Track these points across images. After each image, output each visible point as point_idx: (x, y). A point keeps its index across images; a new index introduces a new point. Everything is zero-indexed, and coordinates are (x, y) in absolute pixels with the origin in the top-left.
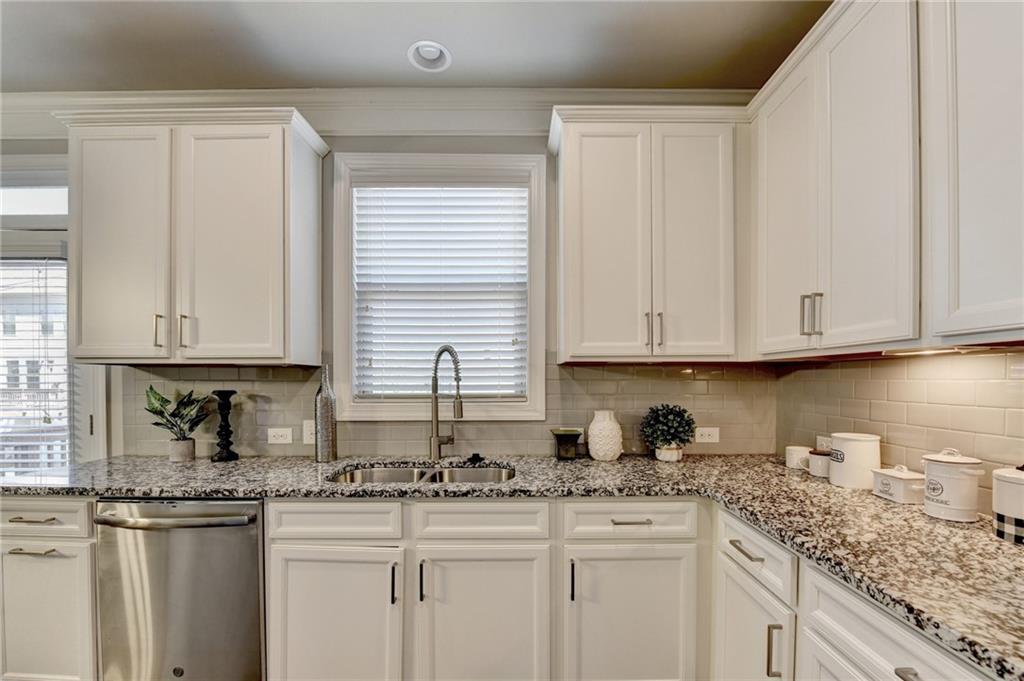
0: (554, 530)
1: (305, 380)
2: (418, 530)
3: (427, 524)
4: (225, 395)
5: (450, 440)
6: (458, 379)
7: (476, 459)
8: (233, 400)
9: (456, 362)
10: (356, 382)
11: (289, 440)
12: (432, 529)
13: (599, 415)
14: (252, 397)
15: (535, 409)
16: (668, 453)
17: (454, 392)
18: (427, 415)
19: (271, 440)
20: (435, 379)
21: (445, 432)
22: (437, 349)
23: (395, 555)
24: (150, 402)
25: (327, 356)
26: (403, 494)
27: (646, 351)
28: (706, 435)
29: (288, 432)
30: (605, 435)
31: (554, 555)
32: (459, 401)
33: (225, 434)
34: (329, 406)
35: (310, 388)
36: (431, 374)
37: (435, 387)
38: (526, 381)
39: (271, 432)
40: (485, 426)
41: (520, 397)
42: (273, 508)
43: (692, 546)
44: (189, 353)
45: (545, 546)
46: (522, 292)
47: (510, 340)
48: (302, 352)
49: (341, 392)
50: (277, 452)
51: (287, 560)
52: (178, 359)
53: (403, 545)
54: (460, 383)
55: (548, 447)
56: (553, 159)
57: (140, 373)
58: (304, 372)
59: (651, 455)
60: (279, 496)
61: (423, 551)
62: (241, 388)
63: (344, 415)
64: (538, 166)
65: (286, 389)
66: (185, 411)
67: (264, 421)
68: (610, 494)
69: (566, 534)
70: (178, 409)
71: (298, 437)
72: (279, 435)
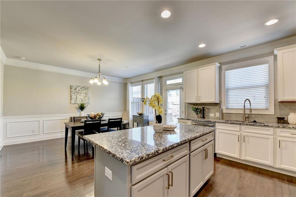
0: (274, 134)
1: (216, 106)
2: (243, 130)
3: (245, 129)
4: (203, 108)
5: (248, 117)
6: (250, 105)
7: (255, 121)
8: (205, 109)
9: (250, 102)
10: (226, 106)
12: (245, 131)
13: (291, 114)
15: (272, 112)
17: (250, 108)
18: (243, 113)
19: (210, 116)
20: (244, 105)
21: (247, 116)
22: (245, 99)
23: (239, 133)
24: (192, 109)
25: (220, 101)
26: (240, 124)
29: (213, 114)
30: (293, 118)
31: (274, 139)
32: (251, 110)
33: (203, 114)
34: (222, 110)
35: (218, 107)
36: (244, 104)
37: (244, 107)
38: (268, 106)
39: (210, 114)
40: (257, 115)
41: (267, 109)
42: (217, 124)
44: (200, 102)
45: (272, 136)
46: (267, 86)
47: (264, 97)
48: (217, 102)
49: (223, 107)
50: (211, 118)
51: (219, 132)
52: (198, 102)
53: (240, 133)
54: (251, 106)
55: (276, 120)
56: (275, 57)
57: (190, 105)
58: (216, 104)
60: (218, 122)
61: (244, 134)
62: (206, 107)
63: (224, 112)
64: (271, 59)
65: (214, 107)
66: (197, 110)
67: (209, 112)
68: (290, 128)
69: (278, 135)
70: (196, 110)
71: (215, 115)
72: (212, 115)
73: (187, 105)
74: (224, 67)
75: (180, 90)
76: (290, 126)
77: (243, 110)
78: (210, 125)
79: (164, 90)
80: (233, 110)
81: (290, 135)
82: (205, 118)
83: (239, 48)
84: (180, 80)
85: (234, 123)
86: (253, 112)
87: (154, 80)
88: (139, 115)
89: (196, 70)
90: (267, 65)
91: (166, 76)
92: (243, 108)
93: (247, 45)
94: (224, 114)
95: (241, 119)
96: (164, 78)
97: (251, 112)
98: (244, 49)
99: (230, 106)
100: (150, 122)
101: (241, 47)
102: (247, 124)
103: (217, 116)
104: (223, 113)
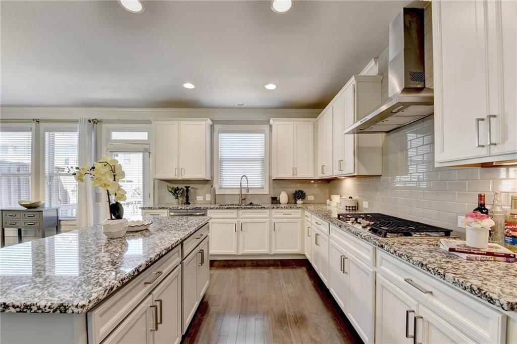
0: (270, 216)
1: (207, 184)
2: (241, 216)
4: (187, 188)
5: (245, 199)
6: (248, 183)
7: (251, 204)
8: (189, 189)
9: (247, 179)
10: (219, 184)
11: (202, 199)
12: (243, 216)
13: (282, 192)
14: (192, 188)
15: (266, 191)
16: (299, 202)
17: (247, 187)
18: (239, 193)
19: (197, 200)
20: (241, 183)
21: (243, 197)
22: (242, 176)
23: (235, 221)
24: (168, 190)
25: (212, 177)
26: (237, 208)
27: (293, 177)
28: (310, 198)
29: (202, 197)
30: (283, 197)
31: (270, 222)
32: (248, 189)
33: (187, 197)
34: (214, 190)
35: (208, 186)
37: (241, 186)
38: (264, 184)
39: (197, 197)
40: (254, 196)
41: (262, 188)
42: (208, 211)
43: (300, 220)
44: (183, 177)
45: (268, 219)
46: (263, 161)
47: (260, 173)
48: (208, 178)
49: (216, 186)
50: (199, 202)
51: (212, 223)
52: (180, 179)
53: (237, 220)
54: (249, 184)
55: (270, 200)
56: (271, 126)
57: (163, 182)
58: (205, 182)
59: (296, 203)
60: (211, 208)
61: (242, 221)
62: (191, 186)
63: (217, 193)
64: (267, 128)
65: (202, 186)
66: (177, 192)
67: (195, 195)
68: (282, 208)
69: (273, 217)
70: (175, 192)
71: (205, 198)
72: (200, 198)
73: (158, 182)
74: (217, 127)
75: (144, 155)
76: (281, 206)
77: (239, 190)
78: (198, 214)
79: (104, 150)
80: (228, 190)
81: (282, 216)
82: (189, 203)
83: (236, 105)
84: (143, 136)
85: (231, 208)
86: (251, 192)
87: (78, 125)
88: (25, 209)
89: (176, 123)
90: (264, 135)
91: (112, 122)
92: (239, 187)
93: (245, 105)
94: (217, 196)
95: (237, 202)
96: (105, 126)
97: (248, 192)
98: (241, 108)
99: (223, 184)
100: (62, 223)
101: (238, 105)
102: (245, 208)
103: (207, 199)
104: (215, 195)
